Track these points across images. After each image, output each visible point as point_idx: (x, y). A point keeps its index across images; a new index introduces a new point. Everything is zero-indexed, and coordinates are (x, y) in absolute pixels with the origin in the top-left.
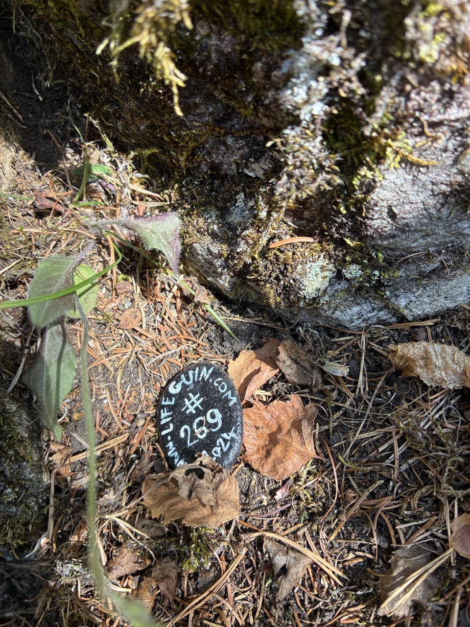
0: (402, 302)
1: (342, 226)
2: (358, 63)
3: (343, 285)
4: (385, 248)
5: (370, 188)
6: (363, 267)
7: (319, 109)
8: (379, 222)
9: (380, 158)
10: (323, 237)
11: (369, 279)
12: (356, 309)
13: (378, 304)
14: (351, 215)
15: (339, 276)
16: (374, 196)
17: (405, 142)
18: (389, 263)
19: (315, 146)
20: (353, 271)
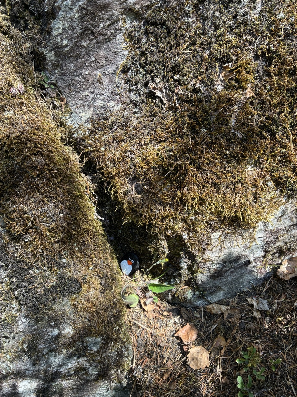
0: (209, 299)
1: (193, 284)
2: (190, 261)
3: (195, 296)
4: (202, 288)
5: (196, 277)
6: (199, 292)
7: (186, 267)
8: (200, 282)
9: (197, 272)
10: (190, 286)
11: (200, 294)
12: (200, 302)
13: (204, 300)
14: (194, 282)
15: (194, 294)
16: (197, 278)
17: (200, 270)
18: (204, 291)
19: (186, 271)
20: (197, 293)
